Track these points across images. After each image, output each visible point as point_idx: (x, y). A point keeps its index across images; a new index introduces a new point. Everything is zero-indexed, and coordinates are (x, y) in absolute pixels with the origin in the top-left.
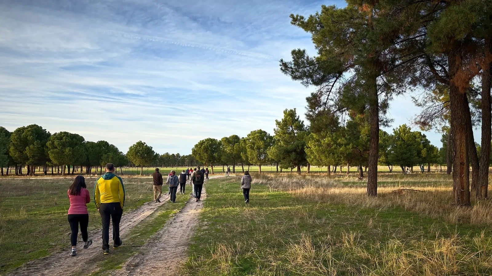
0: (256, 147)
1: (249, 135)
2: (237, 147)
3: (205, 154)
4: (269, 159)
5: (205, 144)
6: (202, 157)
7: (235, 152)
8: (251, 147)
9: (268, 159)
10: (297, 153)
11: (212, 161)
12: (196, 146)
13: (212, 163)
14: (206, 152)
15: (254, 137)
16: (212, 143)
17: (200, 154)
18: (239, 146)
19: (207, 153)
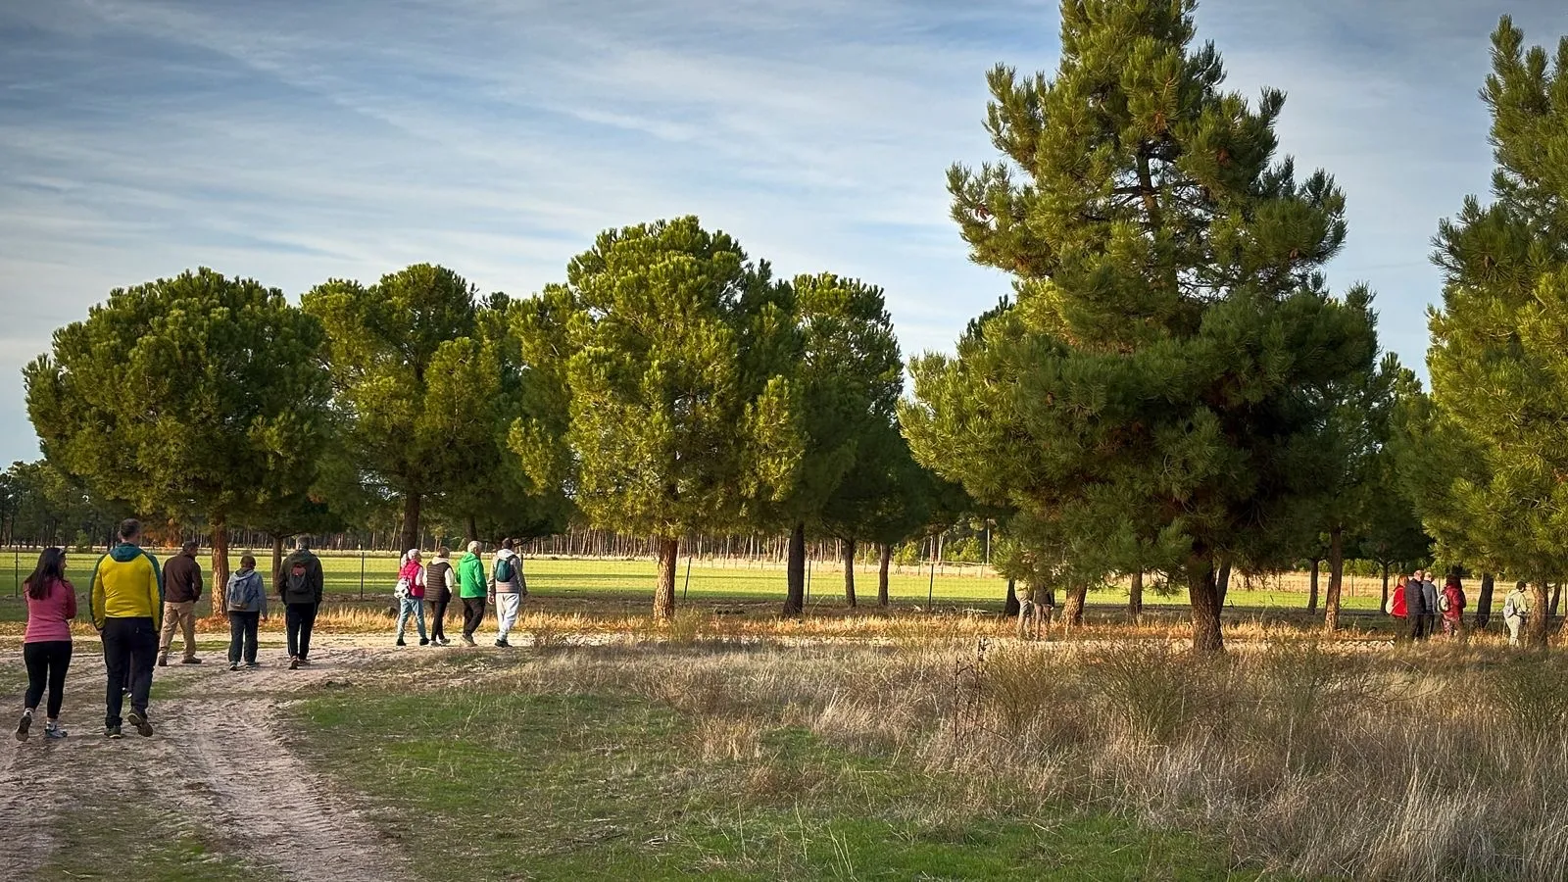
0: (655, 371)
1: (586, 266)
2: (457, 375)
3: (166, 423)
4: (771, 490)
5: (163, 325)
6: (135, 447)
7: (432, 421)
8: (612, 376)
9: (761, 484)
10: (1237, 425)
11: (226, 495)
12: (73, 341)
13: (224, 508)
14: (177, 399)
15: (642, 283)
16: (233, 317)
17: (110, 419)
18: (475, 364)
19: (182, 416)
